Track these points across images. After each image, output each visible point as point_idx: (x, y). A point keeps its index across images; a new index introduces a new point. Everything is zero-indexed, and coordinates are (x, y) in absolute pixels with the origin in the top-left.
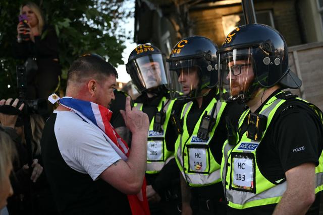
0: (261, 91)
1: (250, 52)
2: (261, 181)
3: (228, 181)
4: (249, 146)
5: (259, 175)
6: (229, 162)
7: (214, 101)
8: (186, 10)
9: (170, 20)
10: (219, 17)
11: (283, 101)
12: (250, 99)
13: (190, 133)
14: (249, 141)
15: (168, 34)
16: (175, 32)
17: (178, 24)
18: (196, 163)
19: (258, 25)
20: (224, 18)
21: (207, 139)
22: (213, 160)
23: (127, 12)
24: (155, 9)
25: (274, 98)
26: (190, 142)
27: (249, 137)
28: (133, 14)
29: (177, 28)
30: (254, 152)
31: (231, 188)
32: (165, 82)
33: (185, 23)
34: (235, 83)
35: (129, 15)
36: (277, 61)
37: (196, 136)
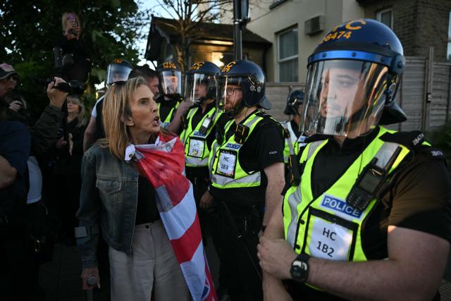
0: (246, 109)
1: (240, 80)
2: (239, 171)
3: (214, 168)
4: (234, 146)
5: (238, 166)
6: (217, 155)
7: (214, 109)
8: (189, 42)
9: (175, 47)
10: (211, 52)
11: (261, 118)
12: (238, 113)
13: (193, 129)
14: (234, 143)
15: (171, 57)
16: (178, 56)
17: (180, 51)
18: (194, 150)
19: (248, 61)
20: (213, 53)
21: (205, 134)
22: (207, 149)
23: (143, 34)
24: (165, 36)
25: (254, 115)
26: (192, 135)
27: (235, 140)
28: (147, 37)
29: (180, 54)
30: (237, 150)
31: (216, 173)
32: (180, 91)
33: (187, 50)
34: (228, 101)
35: (144, 37)
36: (259, 89)
37: (198, 131)
